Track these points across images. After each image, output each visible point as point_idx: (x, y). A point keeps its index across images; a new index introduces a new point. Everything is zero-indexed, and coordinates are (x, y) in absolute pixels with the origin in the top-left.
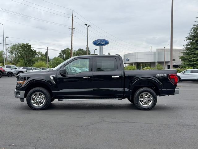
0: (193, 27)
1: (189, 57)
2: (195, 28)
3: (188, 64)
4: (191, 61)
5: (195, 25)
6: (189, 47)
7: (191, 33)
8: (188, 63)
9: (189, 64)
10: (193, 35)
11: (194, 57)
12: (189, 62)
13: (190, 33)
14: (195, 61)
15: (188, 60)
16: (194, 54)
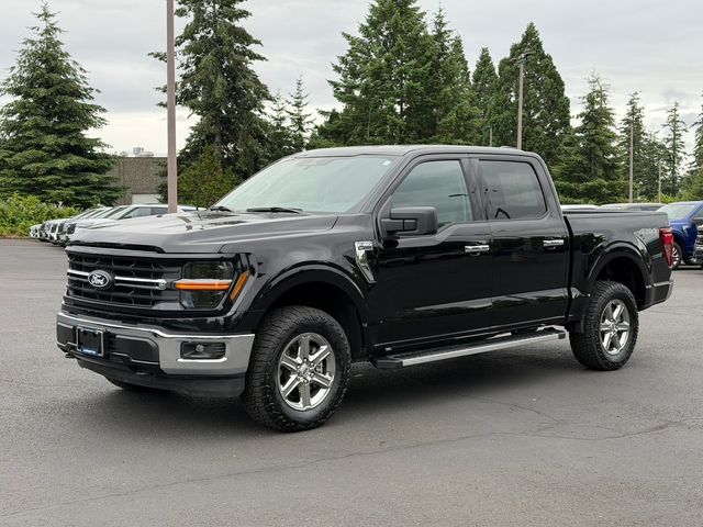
0: (25, 47)
1: (17, 156)
2: (34, 54)
3: (16, 185)
4: (27, 174)
5: (33, 43)
6: (14, 118)
7: (17, 69)
8: (17, 181)
9: (20, 185)
10: (28, 79)
11: (40, 160)
12: (21, 176)
13: (13, 68)
14: (44, 175)
15: (18, 168)
16: (38, 147)
